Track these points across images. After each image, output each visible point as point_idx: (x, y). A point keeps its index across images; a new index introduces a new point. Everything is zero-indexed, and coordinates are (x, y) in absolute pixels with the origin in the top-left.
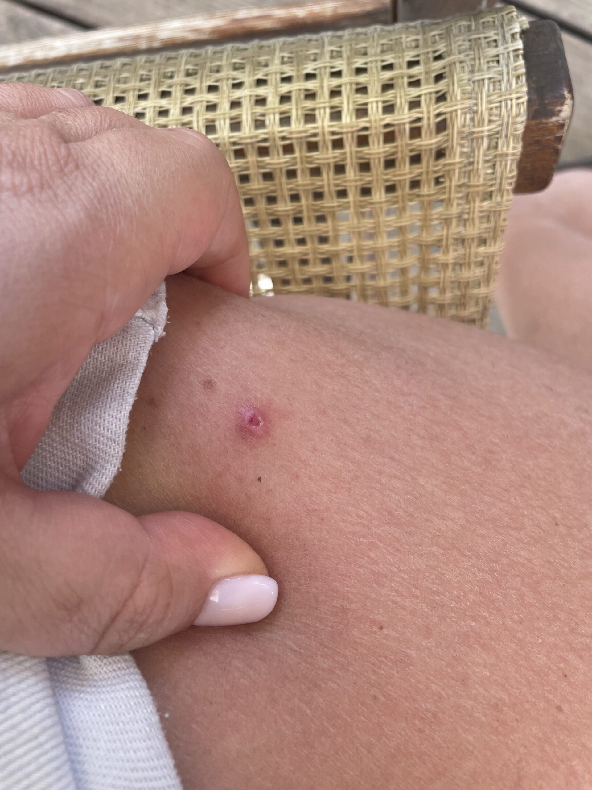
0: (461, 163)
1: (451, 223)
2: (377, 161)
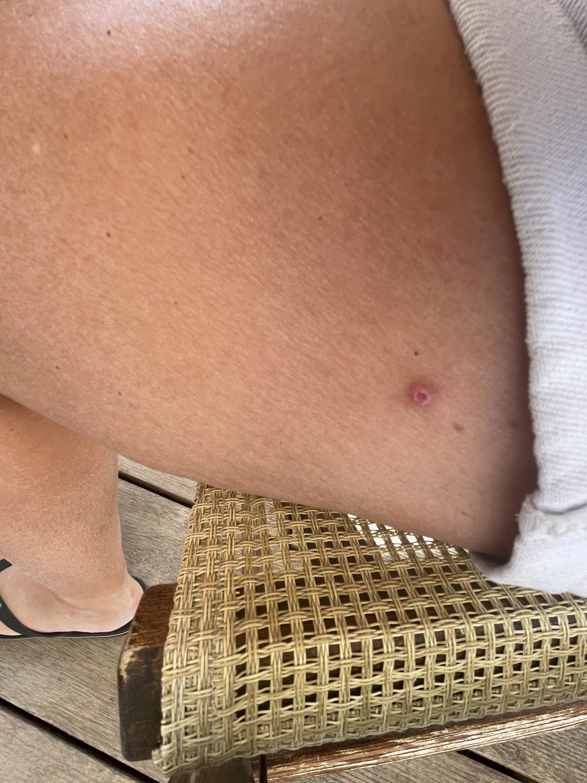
0: (223, 607)
1: (229, 557)
2: (295, 609)
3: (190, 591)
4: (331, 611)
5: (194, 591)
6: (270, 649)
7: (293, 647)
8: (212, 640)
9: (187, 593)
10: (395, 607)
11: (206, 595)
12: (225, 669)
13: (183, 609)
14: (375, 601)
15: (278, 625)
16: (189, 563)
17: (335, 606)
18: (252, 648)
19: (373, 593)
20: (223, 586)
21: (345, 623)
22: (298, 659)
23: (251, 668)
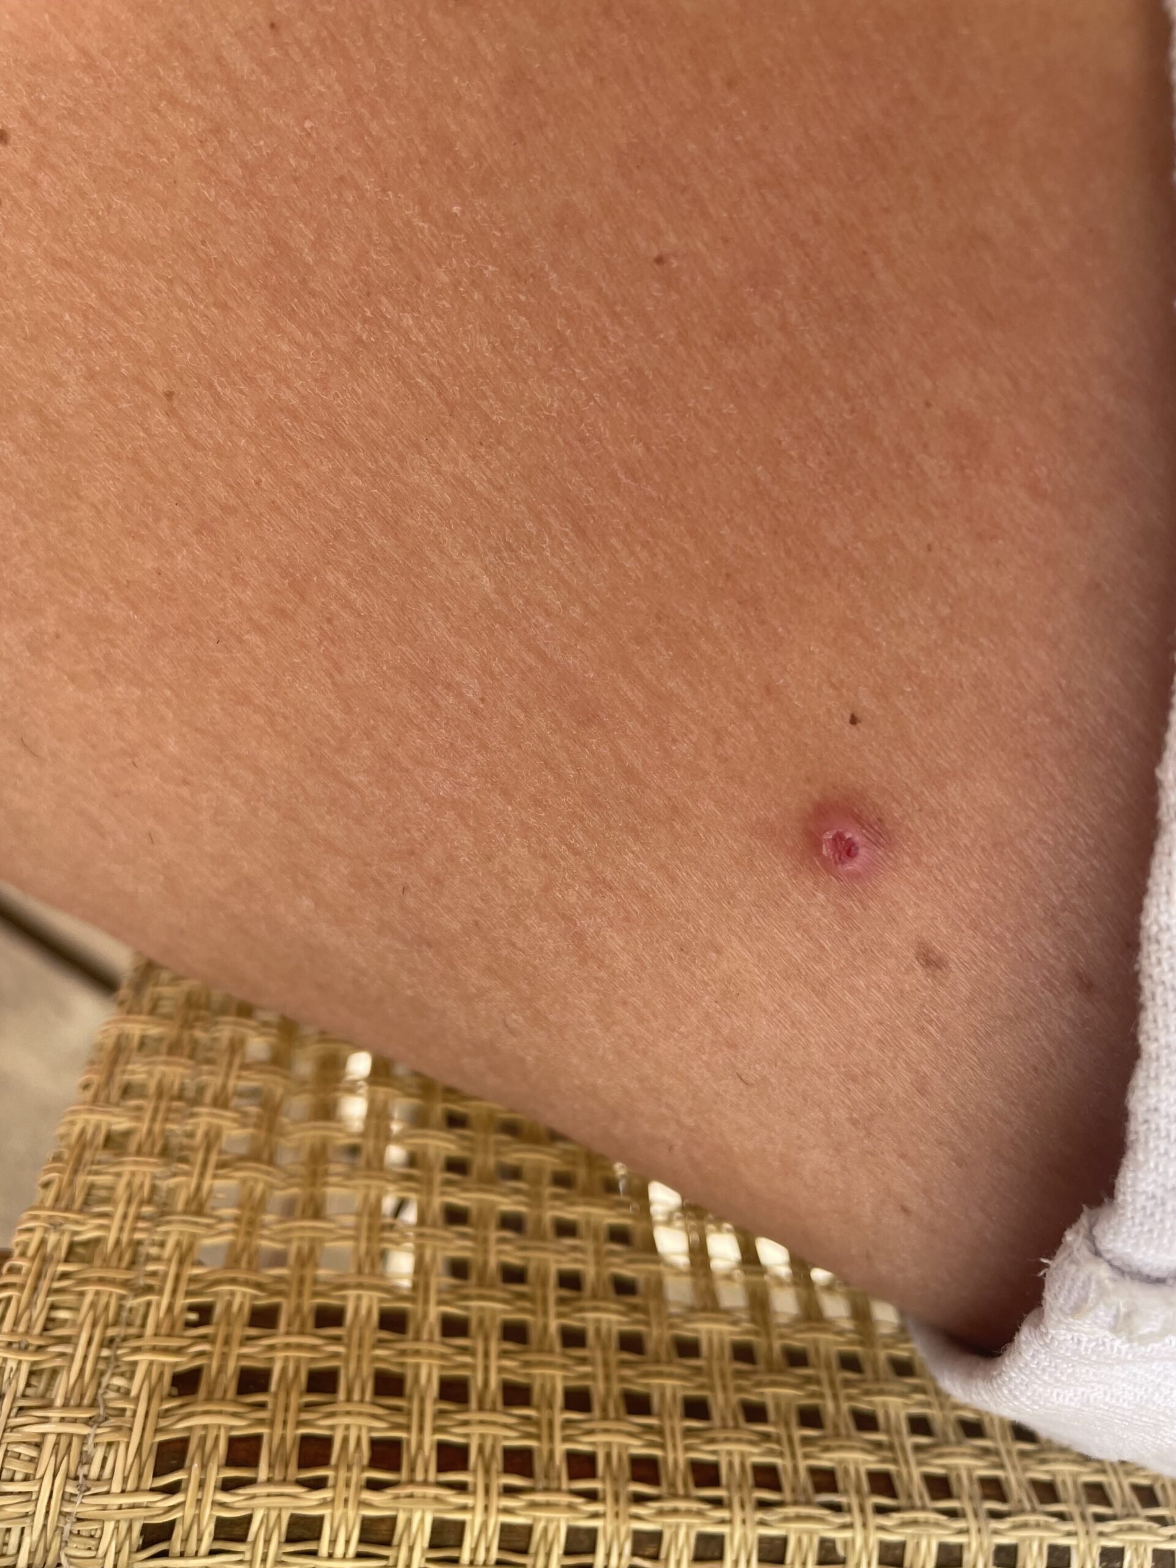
0: (137, 1350)
1: (188, 1203)
2: (356, 1396)
3: (44, 1285)
4: (465, 1423)
5: (57, 1285)
6: (253, 1497)
7: (324, 1503)
8: (84, 1438)
9: (35, 1289)
10: (662, 1446)
11: (93, 1305)
12: (109, 1527)
13: (13, 1332)
14: (605, 1417)
15: (293, 1433)
16: (57, 1199)
17: (481, 1408)
18: (202, 1485)
19: (608, 1392)
20: (149, 1289)
21: (498, 1464)
22: (333, 1542)
23: (185, 1540)
